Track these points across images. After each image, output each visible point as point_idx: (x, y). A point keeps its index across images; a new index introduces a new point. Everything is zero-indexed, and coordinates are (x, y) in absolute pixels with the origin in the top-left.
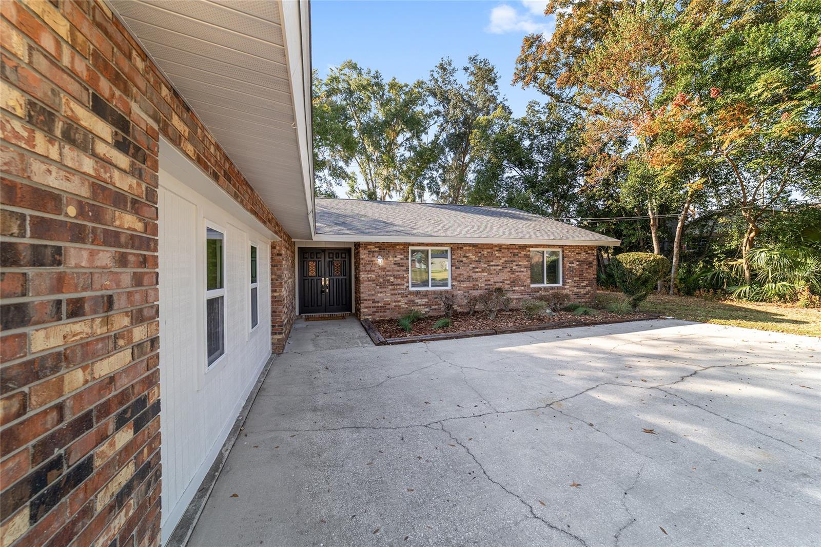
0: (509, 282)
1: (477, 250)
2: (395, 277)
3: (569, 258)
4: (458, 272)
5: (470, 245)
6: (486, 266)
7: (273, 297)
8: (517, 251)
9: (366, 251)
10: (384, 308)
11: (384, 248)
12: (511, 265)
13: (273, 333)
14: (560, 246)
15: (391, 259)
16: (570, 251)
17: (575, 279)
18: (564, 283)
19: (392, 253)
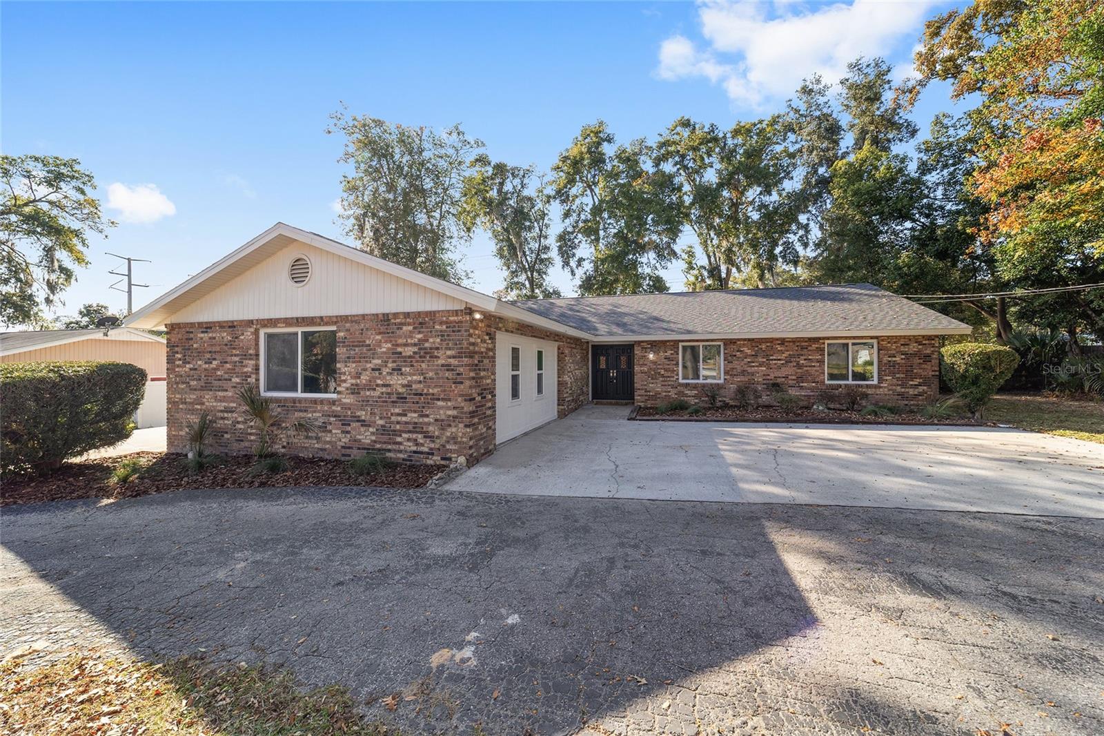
0: (794, 377)
1: (754, 344)
2: (666, 370)
3: (888, 350)
4: (730, 366)
5: (745, 340)
6: (764, 360)
7: (559, 381)
8: (806, 344)
9: (640, 348)
10: (655, 397)
11: (655, 345)
12: (798, 360)
13: (558, 405)
14: (876, 337)
15: (662, 354)
16: (889, 343)
17: (898, 376)
18: (880, 380)
19: (663, 348)
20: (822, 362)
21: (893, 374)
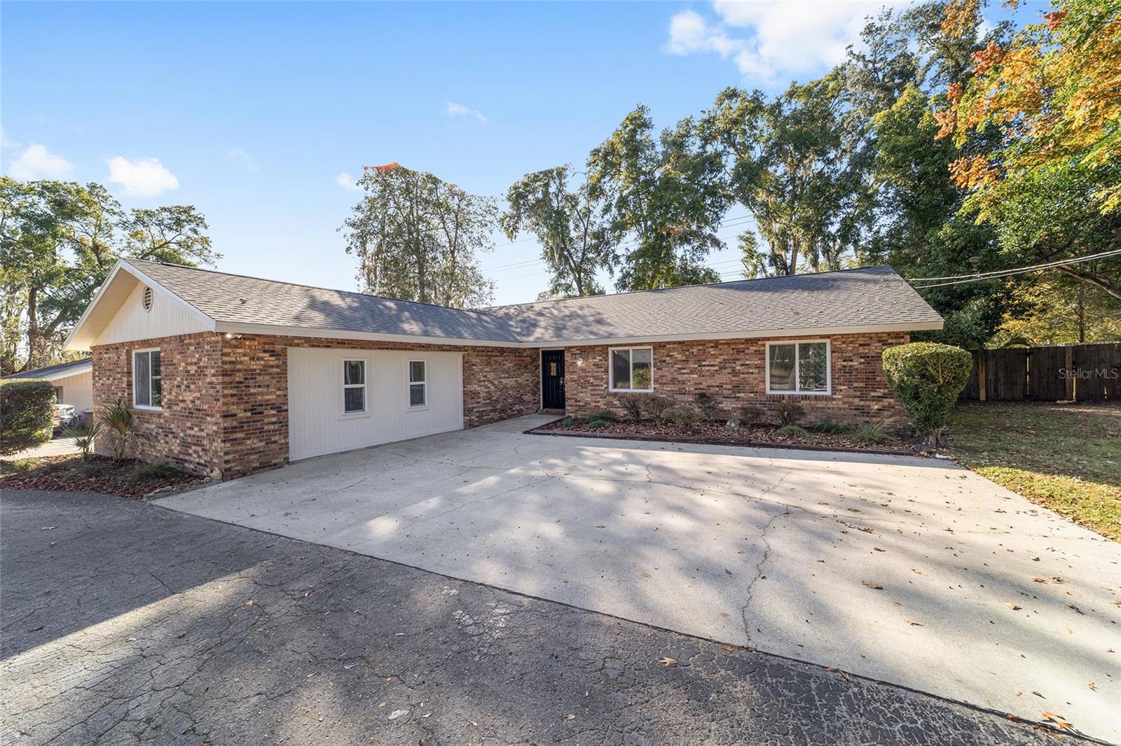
0: (729, 387)
1: (684, 348)
2: (595, 378)
3: (842, 353)
4: (660, 373)
5: (675, 343)
6: (696, 366)
8: (743, 346)
9: (569, 354)
10: (584, 408)
11: (585, 351)
12: (733, 365)
13: (464, 416)
14: (828, 337)
15: (590, 360)
16: (844, 343)
17: (855, 385)
18: (834, 390)
19: (591, 355)
20: (761, 368)
21: (849, 382)
